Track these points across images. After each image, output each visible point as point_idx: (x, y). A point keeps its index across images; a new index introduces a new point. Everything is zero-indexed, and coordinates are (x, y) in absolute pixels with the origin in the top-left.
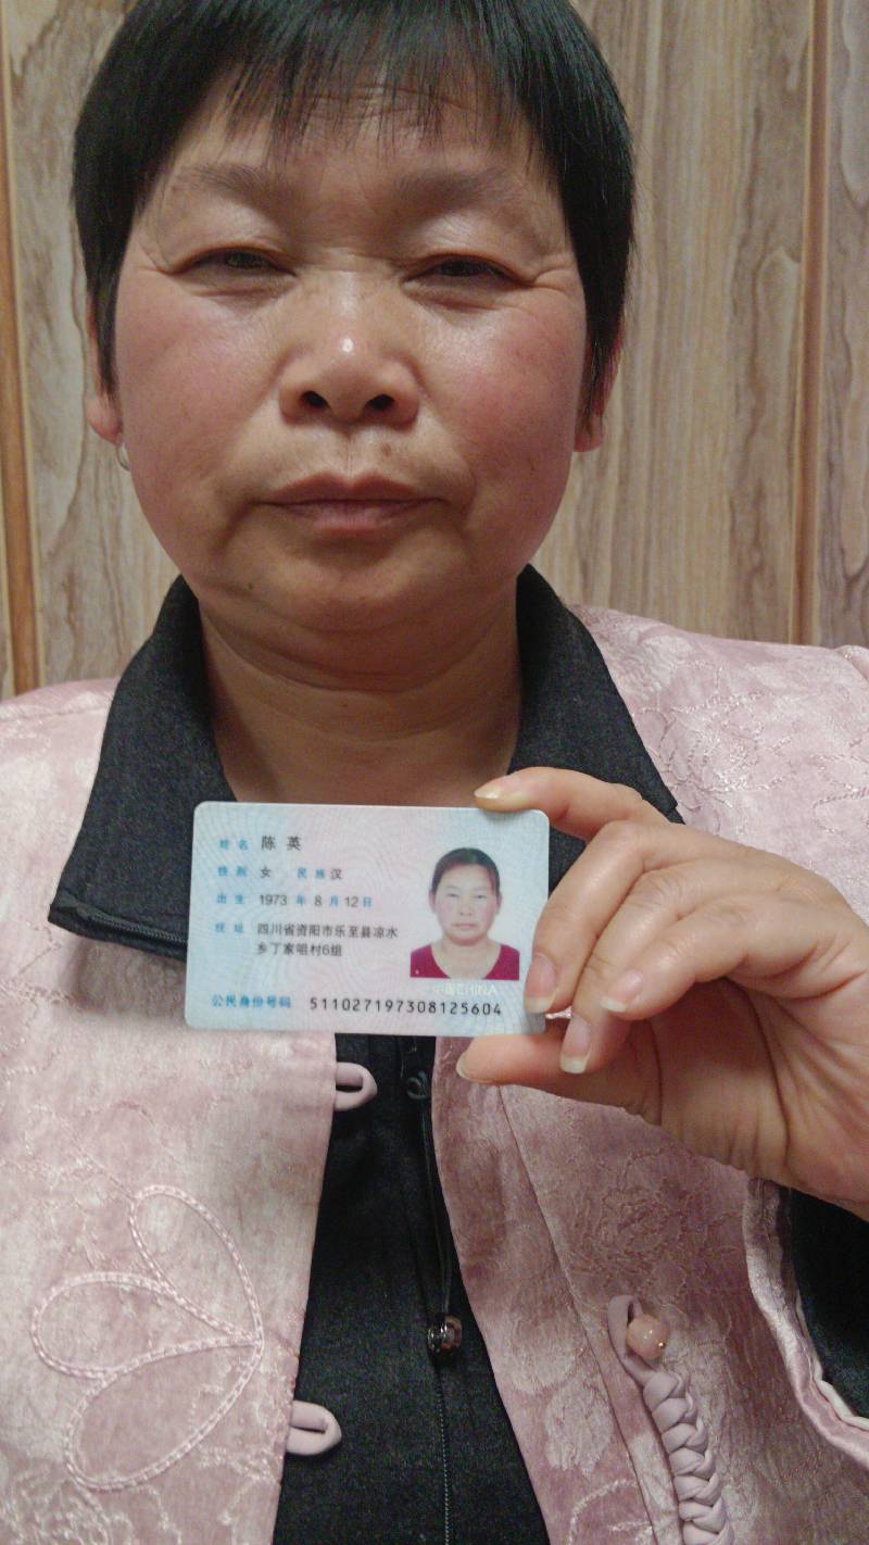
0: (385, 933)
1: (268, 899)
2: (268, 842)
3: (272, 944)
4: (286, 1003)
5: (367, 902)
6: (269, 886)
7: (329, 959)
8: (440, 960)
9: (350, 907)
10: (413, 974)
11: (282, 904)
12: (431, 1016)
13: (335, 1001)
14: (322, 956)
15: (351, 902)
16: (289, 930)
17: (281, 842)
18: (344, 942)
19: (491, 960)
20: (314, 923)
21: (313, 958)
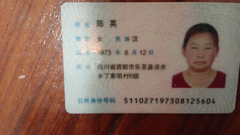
0: (160, 67)
1: (102, 53)
2: (100, 23)
3: (105, 74)
4: (113, 100)
5: (151, 53)
7: (133, 80)
8: (187, 79)
9: (142, 56)
10: (173, 86)
11: (108, 55)
12: (182, 105)
13: (136, 99)
14: (129, 79)
15: (143, 53)
16: (113, 67)
17: (107, 23)
18: (140, 72)
20: (124, 63)
21: (125, 80)
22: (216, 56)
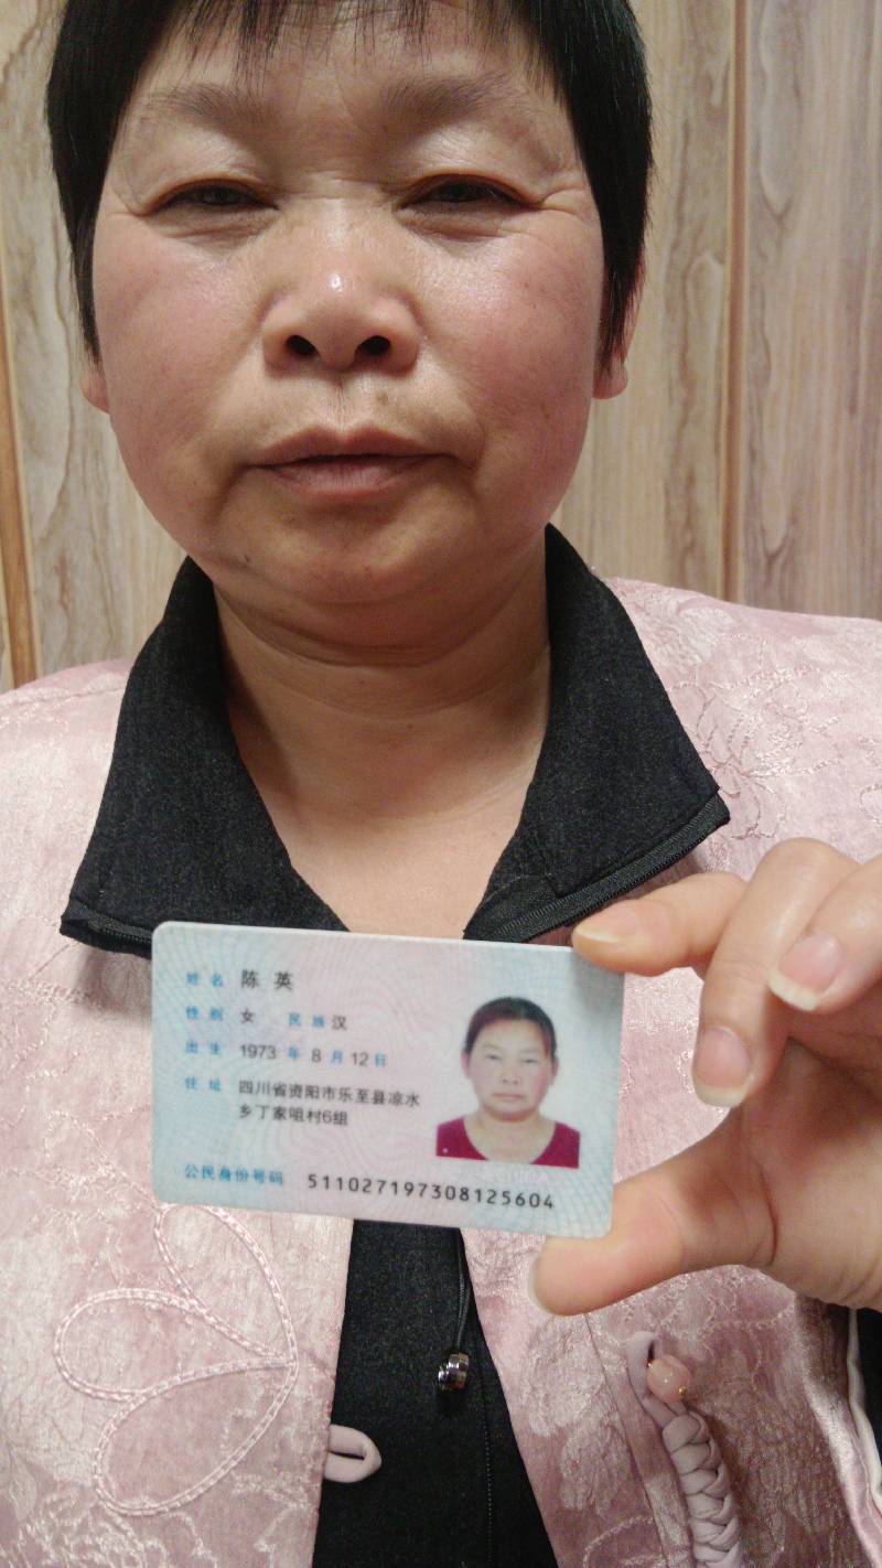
0: (405, 1099)
1: (251, 1050)
2: (249, 979)
3: (257, 1106)
4: (277, 1178)
5: (380, 1060)
6: (252, 1034)
7: (332, 1127)
8: (475, 1137)
9: (357, 1067)
10: (440, 1153)
11: (269, 1058)
12: (463, 1205)
13: (340, 1180)
14: (323, 1125)
15: (359, 1059)
16: (279, 1091)
17: (267, 979)
18: (351, 1108)
19: (543, 1141)
20: (313, 1083)
21: (310, 1127)
22: (552, 1082)
